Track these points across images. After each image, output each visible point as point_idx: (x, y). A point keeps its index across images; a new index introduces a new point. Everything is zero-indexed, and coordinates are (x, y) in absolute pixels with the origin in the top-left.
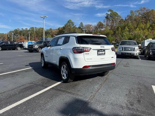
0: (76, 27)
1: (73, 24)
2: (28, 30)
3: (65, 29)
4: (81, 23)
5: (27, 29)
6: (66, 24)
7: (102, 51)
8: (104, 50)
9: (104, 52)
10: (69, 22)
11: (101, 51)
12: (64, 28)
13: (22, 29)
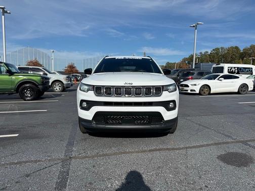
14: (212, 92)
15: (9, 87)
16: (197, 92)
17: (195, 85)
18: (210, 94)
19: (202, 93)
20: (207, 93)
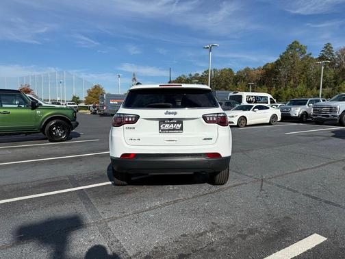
0: (312, 58)
1: (302, 49)
2: (200, 76)
3: (280, 65)
4: (328, 47)
5: (198, 74)
6: (284, 53)
7: (174, 123)
8: (180, 121)
9: (179, 126)
10: (292, 47)
11: (170, 124)
12: (278, 63)
13: (190, 75)
14: (248, 124)
15: (32, 124)
16: (236, 124)
17: (233, 117)
18: (246, 126)
19: (240, 125)
20: (244, 125)
